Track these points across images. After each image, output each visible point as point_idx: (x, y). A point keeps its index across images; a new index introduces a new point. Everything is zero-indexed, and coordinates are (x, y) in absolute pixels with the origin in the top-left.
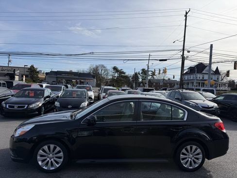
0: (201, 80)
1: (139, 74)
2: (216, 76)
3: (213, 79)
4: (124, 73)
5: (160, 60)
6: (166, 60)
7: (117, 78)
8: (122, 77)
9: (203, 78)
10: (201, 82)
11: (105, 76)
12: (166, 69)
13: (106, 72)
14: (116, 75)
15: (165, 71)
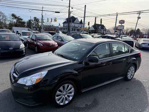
0: (74, 27)
1: (32, 21)
2: (81, 25)
3: (80, 27)
4: (22, 20)
5: (56, 12)
6: (59, 12)
7: (16, 23)
8: (20, 22)
9: (74, 26)
10: (73, 28)
11: (4, 21)
12: (56, 19)
13: (4, 18)
14: (15, 20)
15: (55, 20)
